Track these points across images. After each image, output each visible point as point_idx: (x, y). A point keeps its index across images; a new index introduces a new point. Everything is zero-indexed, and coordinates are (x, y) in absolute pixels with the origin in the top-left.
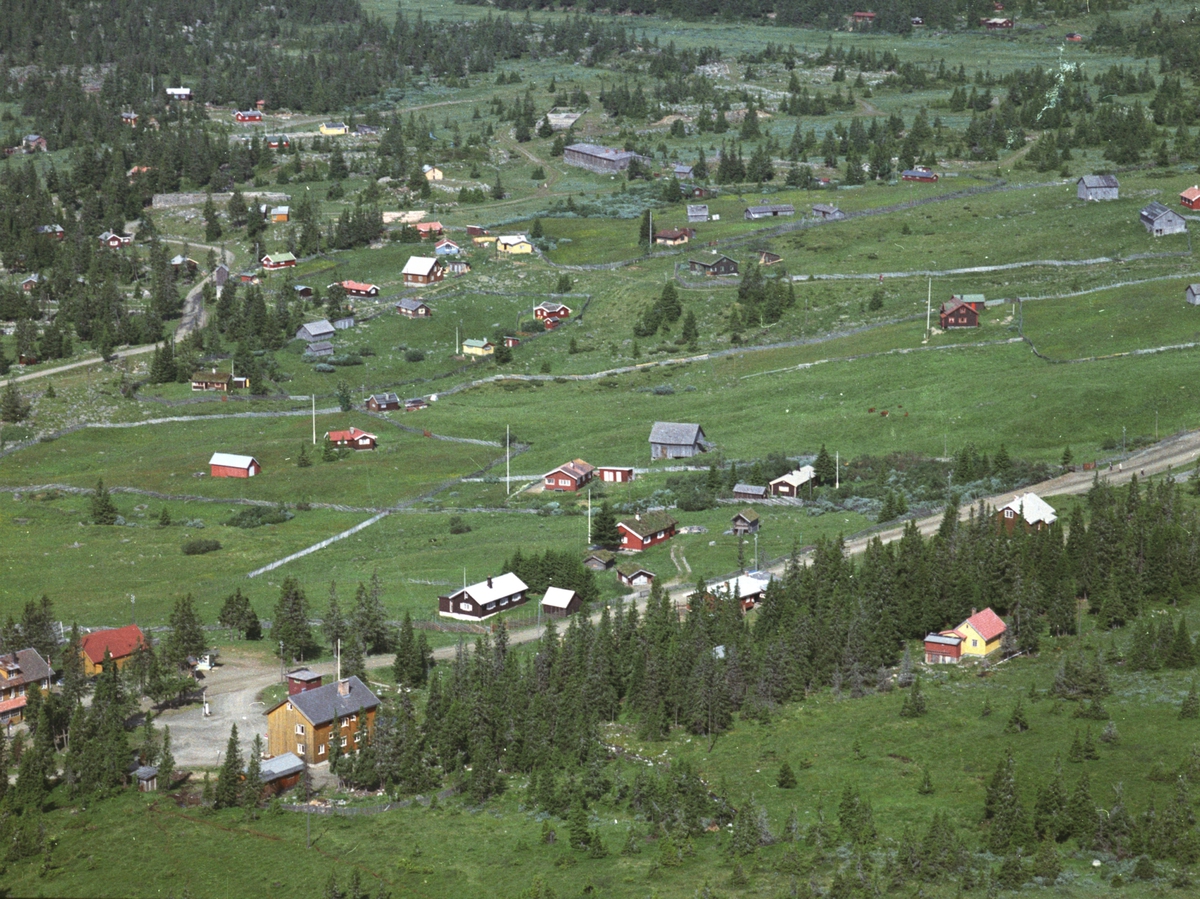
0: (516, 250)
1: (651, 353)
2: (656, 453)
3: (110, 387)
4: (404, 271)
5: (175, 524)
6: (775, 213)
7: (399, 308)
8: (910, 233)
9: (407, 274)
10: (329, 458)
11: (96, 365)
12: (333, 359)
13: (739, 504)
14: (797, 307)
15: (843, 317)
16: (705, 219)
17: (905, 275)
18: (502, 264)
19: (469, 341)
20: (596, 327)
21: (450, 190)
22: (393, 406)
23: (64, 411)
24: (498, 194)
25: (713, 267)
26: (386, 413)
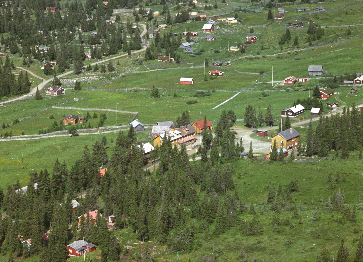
0: (233, 22)
1: (286, 49)
2: (310, 74)
3: (134, 62)
4: (203, 28)
5: (178, 97)
6: (305, 10)
7: (206, 39)
8: (348, 14)
9: (204, 29)
10: (212, 79)
11: (126, 56)
12: (193, 53)
13: (346, 86)
14: (325, 35)
15: (340, 37)
16: (283, 12)
17: (354, 25)
18: (229, 26)
19: (232, 47)
20: (266, 42)
21: (201, 6)
22: (221, 65)
23: (124, 68)
24: (216, 7)
25: (297, 25)
26: (219, 67)
